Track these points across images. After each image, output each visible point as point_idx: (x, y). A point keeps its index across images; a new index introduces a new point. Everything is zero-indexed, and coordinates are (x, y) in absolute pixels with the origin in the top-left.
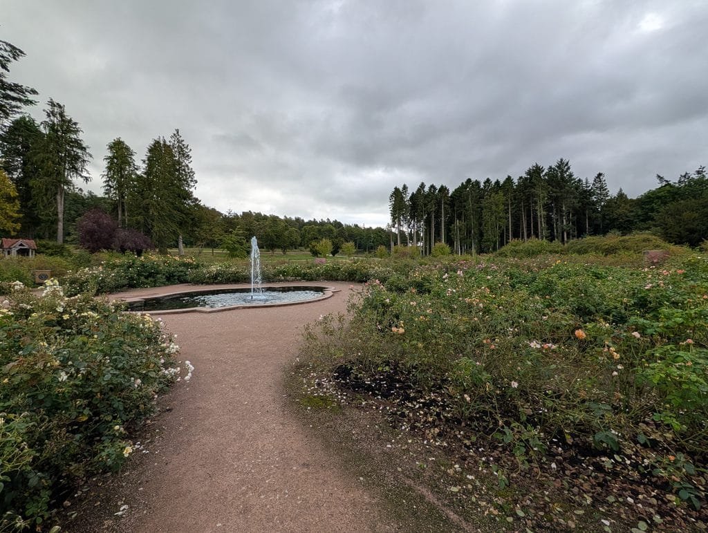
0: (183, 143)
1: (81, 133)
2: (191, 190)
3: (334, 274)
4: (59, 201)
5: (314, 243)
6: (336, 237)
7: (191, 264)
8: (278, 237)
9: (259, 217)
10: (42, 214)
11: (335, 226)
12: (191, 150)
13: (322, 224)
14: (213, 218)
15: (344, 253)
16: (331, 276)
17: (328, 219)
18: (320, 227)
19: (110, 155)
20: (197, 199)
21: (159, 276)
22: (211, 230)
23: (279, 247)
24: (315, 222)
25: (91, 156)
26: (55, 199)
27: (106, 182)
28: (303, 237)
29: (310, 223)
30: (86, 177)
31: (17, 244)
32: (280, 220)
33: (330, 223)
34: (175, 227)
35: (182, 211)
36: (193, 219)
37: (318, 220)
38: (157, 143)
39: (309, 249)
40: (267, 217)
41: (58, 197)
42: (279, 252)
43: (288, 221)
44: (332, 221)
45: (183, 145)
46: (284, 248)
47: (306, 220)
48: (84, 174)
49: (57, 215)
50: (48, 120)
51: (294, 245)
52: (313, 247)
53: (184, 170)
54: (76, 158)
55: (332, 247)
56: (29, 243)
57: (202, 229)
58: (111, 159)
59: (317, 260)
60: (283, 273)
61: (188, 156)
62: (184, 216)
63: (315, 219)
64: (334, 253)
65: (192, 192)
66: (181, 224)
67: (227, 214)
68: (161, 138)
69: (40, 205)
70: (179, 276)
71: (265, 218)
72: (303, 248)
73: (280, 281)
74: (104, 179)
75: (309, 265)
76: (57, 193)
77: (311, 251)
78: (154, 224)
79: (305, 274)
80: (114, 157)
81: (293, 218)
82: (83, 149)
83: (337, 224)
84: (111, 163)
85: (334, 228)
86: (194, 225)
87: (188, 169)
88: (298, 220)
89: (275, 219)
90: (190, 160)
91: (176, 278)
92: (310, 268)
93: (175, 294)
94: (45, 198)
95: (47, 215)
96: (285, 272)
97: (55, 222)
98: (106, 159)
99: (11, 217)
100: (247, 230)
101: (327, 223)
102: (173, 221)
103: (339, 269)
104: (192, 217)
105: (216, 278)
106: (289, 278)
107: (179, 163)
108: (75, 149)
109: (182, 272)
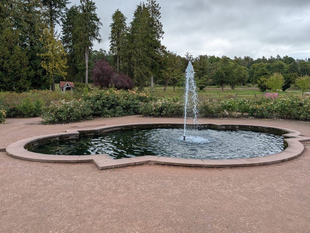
0: (155, 3)
1: (96, 10)
2: (159, 40)
3: (295, 111)
4: (86, 56)
5: (262, 78)
6: (287, 73)
7: (146, 98)
8: (227, 74)
9: (213, 60)
10: (79, 65)
11: (285, 62)
12: (160, 8)
13: (272, 60)
14: (174, 61)
15: (298, 88)
16: (289, 114)
17: (278, 56)
18: (269, 64)
19: (113, 22)
20: (163, 47)
21: (118, 107)
22: (173, 71)
23: (227, 83)
24: (264, 60)
25: (102, 24)
26: (85, 56)
27: (111, 41)
28: (252, 74)
29: (259, 61)
30: (99, 39)
31: (66, 84)
32: (231, 61)
33: (280, 59)
34: (147, 69)
35: (153, 58)
36: (160, 63)
37: (268, 58)
38: (139, 7)
39: (257, 85)
40: (220, 59)
41: (86, 54)
42: (228, 88)
43: (238, 61)
44: (282, 57)
45: (155, 5)
46: (233, 85)
47: (255, 59)
48: (98, 37)
49: (85, 66)
50: (81, 4)
51: (242, 82)
52: (262, 82)
53: (155, 25)
54: (95, 27)
55: (284, 81)
56: (71, 84)
57: (166, 71)
58: (113, 25)
59: (268, 95)
60: (228, 108)
61: (158, 12)
62: (154, 61)
63: (264, 57)
64: (284, 88)
65: (160, 41)
66: (153, 67)
67: (185, 57)
68: (142, 4)
69: (78, 60)
70: (135, 108)
71: (218, 59)
72: (250, 85)
73: (225, 116)
74: (110, 40)
75: (259, 100)
76: (85, 52)
77: (259, 86)
78: (134, 68)
79: (254, 110)
80: (115, 23)
81: (243, 58)
82: (98, 20)
83: (289, 60)
84: (114, 28)
85: (284, 64)
86: (161, 67)
87: (159, 23)
88: (247, 59)
89: (226, 60)
90: (160, 16)
91: (132, 109)
92: (260, 103)
93: (116, 127)
94: (79, 56)
95: (81, 66)
96: (229, 107)
97: (84, 70)
98: (111, 26)
99: (63, 68)
100: (200, 69)
101: (277, 59)
102: (147, 65)
103: (301, 105)
104: (159, 61)
105: (161, 112)
106: (234, 113)
107: (152, 19)
108: (93, 21)
109: (137, 104)
